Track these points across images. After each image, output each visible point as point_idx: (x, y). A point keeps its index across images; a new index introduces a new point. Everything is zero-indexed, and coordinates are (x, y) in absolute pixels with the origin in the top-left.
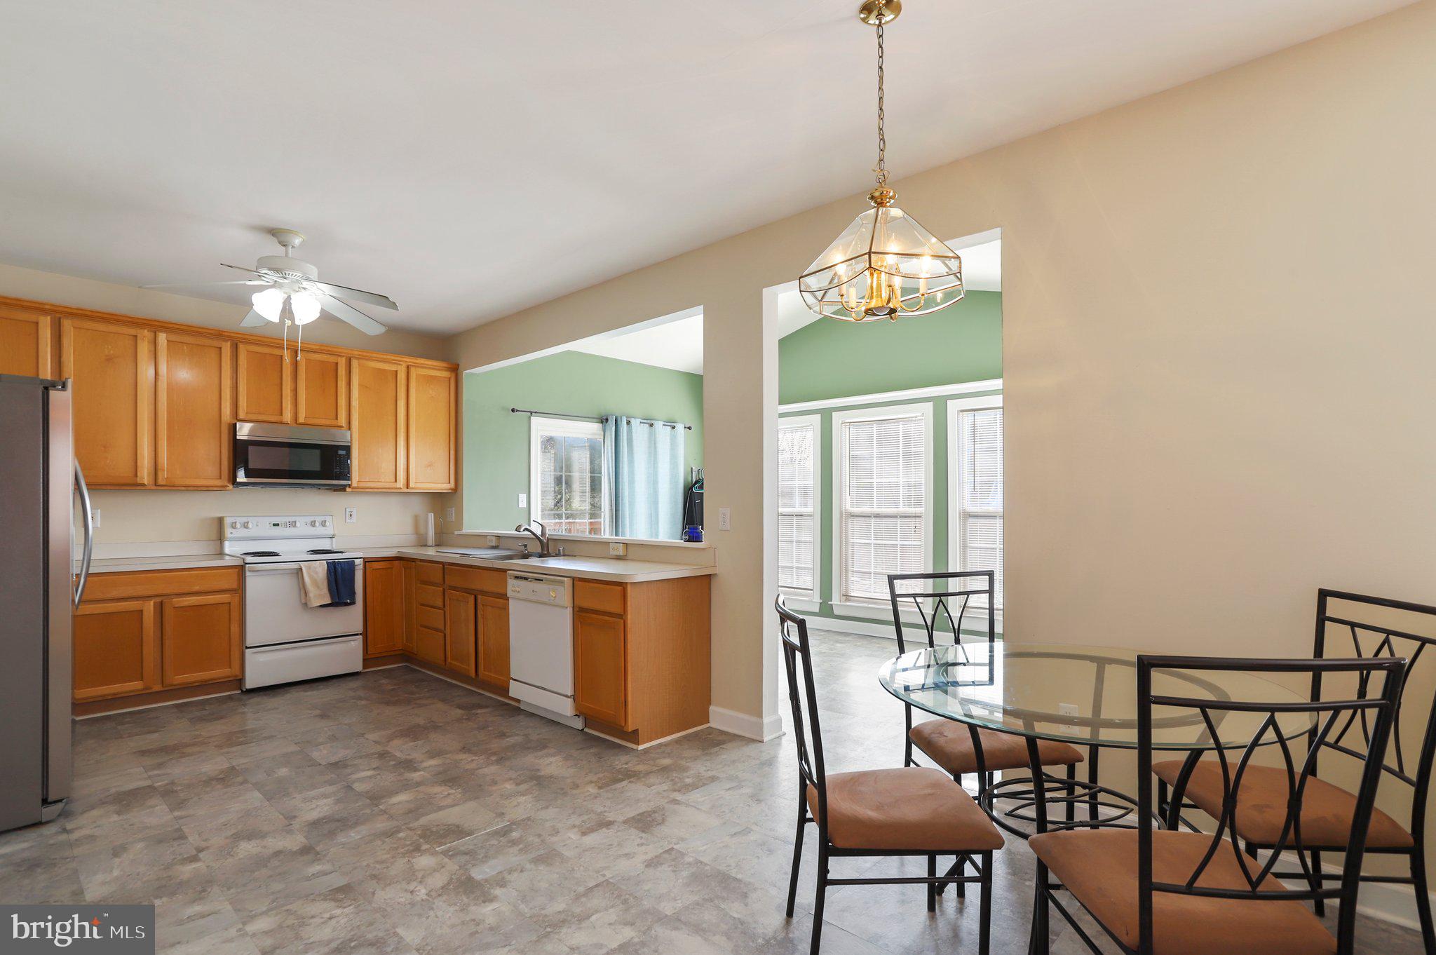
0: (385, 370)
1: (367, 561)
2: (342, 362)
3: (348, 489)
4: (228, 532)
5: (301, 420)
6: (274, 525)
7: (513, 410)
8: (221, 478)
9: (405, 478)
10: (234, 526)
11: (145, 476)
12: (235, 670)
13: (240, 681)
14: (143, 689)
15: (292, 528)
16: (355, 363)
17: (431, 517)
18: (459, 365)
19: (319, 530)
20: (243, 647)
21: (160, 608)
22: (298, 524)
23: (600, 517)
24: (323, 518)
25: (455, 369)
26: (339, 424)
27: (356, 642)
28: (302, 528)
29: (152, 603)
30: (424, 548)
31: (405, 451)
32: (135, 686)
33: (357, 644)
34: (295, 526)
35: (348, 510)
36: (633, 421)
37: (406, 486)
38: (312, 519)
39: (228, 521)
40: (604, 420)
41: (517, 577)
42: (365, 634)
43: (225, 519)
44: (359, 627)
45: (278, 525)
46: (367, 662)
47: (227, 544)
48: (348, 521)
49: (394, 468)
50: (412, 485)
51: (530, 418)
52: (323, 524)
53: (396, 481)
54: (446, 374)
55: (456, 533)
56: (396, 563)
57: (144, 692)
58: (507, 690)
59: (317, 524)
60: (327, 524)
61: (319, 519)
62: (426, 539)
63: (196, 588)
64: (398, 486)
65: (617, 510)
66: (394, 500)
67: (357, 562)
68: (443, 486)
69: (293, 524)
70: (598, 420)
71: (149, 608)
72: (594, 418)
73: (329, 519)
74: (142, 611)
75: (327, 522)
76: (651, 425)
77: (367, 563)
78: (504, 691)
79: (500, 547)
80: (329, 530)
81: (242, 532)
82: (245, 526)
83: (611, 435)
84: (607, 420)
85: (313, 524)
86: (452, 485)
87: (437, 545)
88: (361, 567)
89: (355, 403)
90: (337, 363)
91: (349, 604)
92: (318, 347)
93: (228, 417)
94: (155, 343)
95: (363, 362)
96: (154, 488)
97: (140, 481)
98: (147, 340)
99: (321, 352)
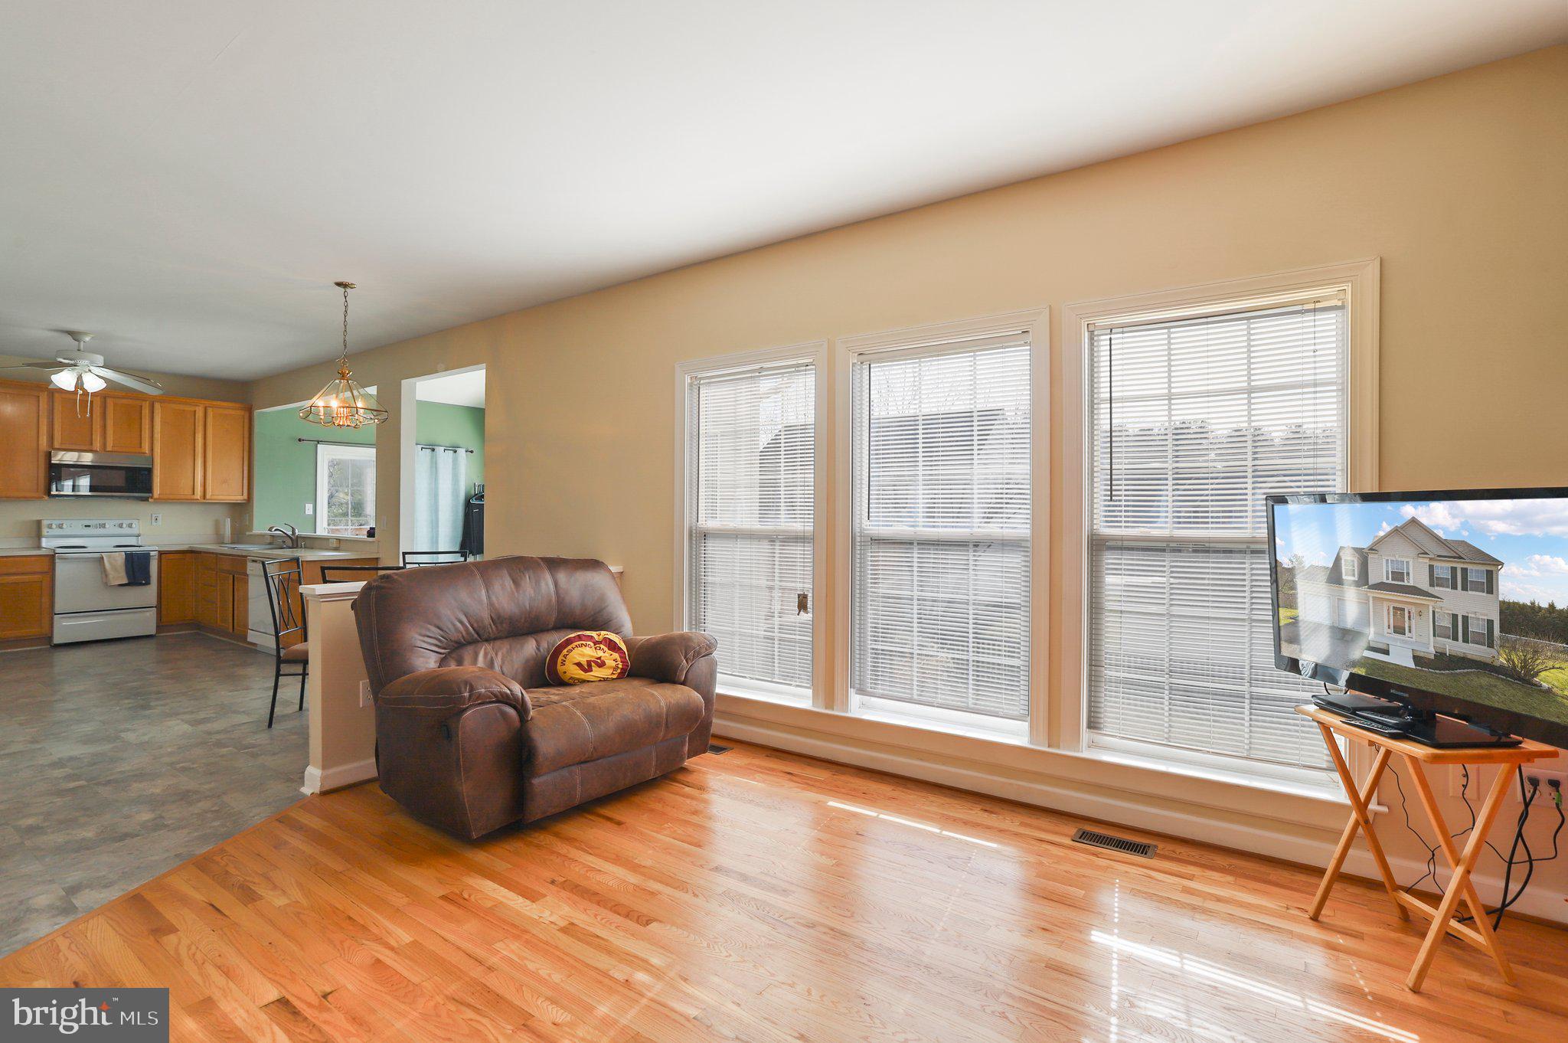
0: (184, 411)
1: (161, 553)
2: (146, 406)
3: (150, 500)
4: (45, 531)
5: (109, 448)
6: (86, 526)
7: (300, 440)
8: (38, 492)
9: (202, 491)
10: (50, 527)
12: (45, 630)
13: (49, 638)
15: (102, 529)
16: (157, 406)
17: (228, 522)
18: (252, 406)
19: (126, 530)
20: (52, 613)
22: (107, 526)
24: (129, 522)
25: (250, 411)
26: (143, 451)
27: (151, 613)
28: (111, 527)
30: (220, 545)
31: (203, 471)
33: (151, 614)
34: (104, 527)
35: (154, 516)
37: (202, 498)
38: (121, 522)
39: (47, 523)
42: (159, 607)
43: (43, 521)
44: (154, 602)
45: (89, 526)
46: (159, 628)
47: (43, 540)
48: (154, 524)
49: (192, 483)
50: (208, 497)
51: (317, 447)
52: (130, 526)
53: (194, 494)
54: (240, 413)
55: (247, 533)
56: (189, 555)
58: (245, 637)
59: (124, 526)
60: (134, 526)
61: (126, 522)
64: (195, 498)
66: (193, 508)
67: (152, 553)
68: (239, 498)
69: (103, 526)
73: (135, 522)
76: (433, 450)
77: (163, 555)
78: (244, 638)
80: (135, 531)
81: (56, 531)
82: (60, 526)
85: (121, 526)
86: (245, 496)
87: (232, 542)
88: (157, 557)
89: (157, 436)
90: (141, 406)
91: (144, 584)
92: (124, 395)
93: (45, 447)
95: (164, 405)
99: (127, 398)
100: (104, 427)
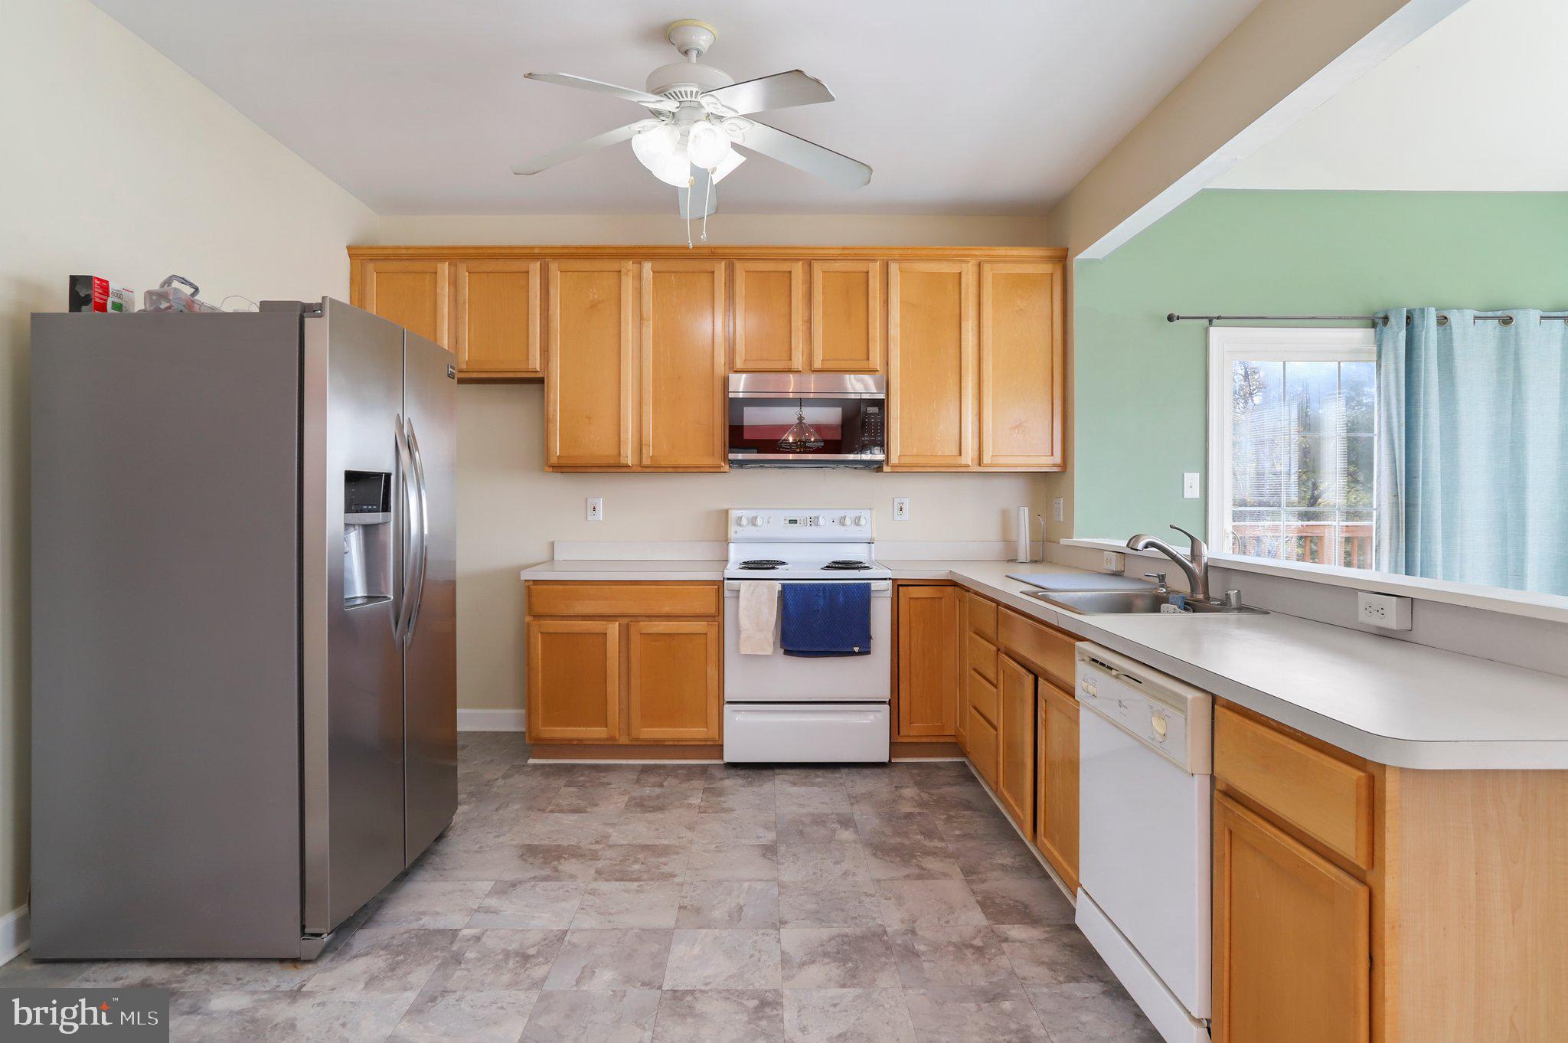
0: (941, 274)
1: (898, 585)
2: (875, 269)
3: (886, 469)
4: (733, 529)
5: (818, 363)
6: (791, 521)
7: (1170, 318)
8: (713, 455)
9: (976, 447)
10: (739, 524)
11: (629, 454)
12: (713, 733)
13: (718, 749)
14: (608, 739)
15: (813, 528)
16: (894, 268)
17: (1025, 514)
18: (1067, 250)
19: (851, 532)
20: (721, 702)
21: (625, 634)
22: (821, 521)
23: (1369, 516)
24: (856, 513)
25: (1062, 259)
26: (872, 366)
27: (878, 715)
28: (827, 528)
29: (617, 623)
30: (1011, 565)
31: (976, 403)
32: (597, 732)
33: (878, 719)
34: (817, 524)
35: (897, 501)
36: (1454, 317)
37: (976, 462)
38: (842, 513)
39: (734, 514)
40: (1378, 321)
41: (1093, 661)
42: (894, 703)
43: (730, 511)
44: (882, 689)
45: (795, 522)
46: (893, 745)
47: (732, 546)
48: (897, 517)
49: (957, 431)
50: (986, 460)
51: (1207, 331)
52: (857, 522)
53: (960, 455)
54: (1046, 268)
55: (1063, 541)
56: (950, 589)
57: (607, 743)
58: (1072, 906)
59: (848, 521)
60: (863, 522)
61: (851, 515)
62: (1016, 551)
63: (667, 609)
64: (964, 462)
65: (1410, 505)
66: (967, 484)
67: (882, 585)
68: (1045, 460)
69: (813, 521)
70: (1364, 322)
71: (613, 629)
72: (1357, 318)
73: (865, 514)
74: (606, 634)
75: (862, 519)
76: (1507, 320)
77: (900, 588)
79: (1125, 574)
80: (864, 533)
81: (748, 531)
82: (753, 522)
83: (1396, 349)
84: (1386, 319)
85: (842, 522)
86: (1057, 458)
87: (1034, 562)
88: (889, 594)
89: (895, 332)
90: (868, 273)
91: (860, 653)
92: (839, 252)
93: (723, 368)
94: (639, 277)
95: (906, 265)
96: (639, 469)
97: (623, 461)
98: (630, 274)
99: (844, 258)
100: (809, 322)
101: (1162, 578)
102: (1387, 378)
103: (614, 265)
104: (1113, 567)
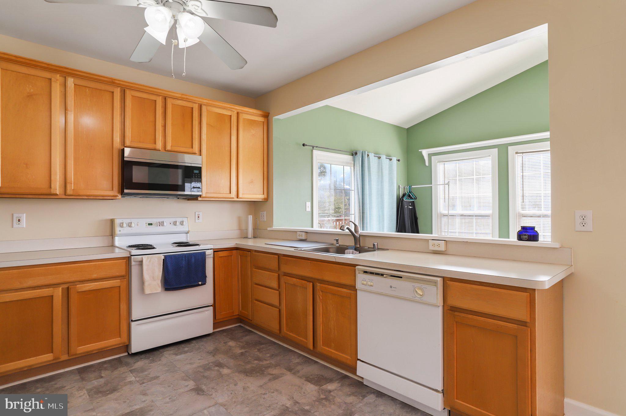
0: (224, 115)
2: (196, 107)
3: (199, 199)
4: (118, 230)
5: (169, 147)
6: (149, 224)
7: (304, 145)
8: (113, 190)
9: (236, 190)
10: (121, 225)
11: (57, 188)
12: (124, 339)
13: (127, 347)
14: (53, 360)
15: (161, 227)
16: (204, 108)
17: (250, 218)
18: (269, 113)
19: (179, 228)
20: (130, 321)
21: (67, 292)
22: (165, 224)
24: (181, 219)
25: (267, 116)
26: (194, 151)
27: (209, 312)
28: (168, 227)
29: (61, 288)
30: (245, 240)
31: (236, 171)
32: (47, 357)
33: (209, 314)
34: (163, 225)
35: (197, 213)
36: (370, 154)
37: (236, 196)
38: (174, 220)
39: (117, 222)
40: (354, 154)
41: (365, 272)
42: (214, 306)
43: (115, 220)
44: (210, 300)
45: (151, 224)
46: (215, 325)
47: (117, 239)
48: (197, 221)
49: (229, 183)
50: (240, 196)
51: (312, 151)
52: (182, 223)
53: (230, 193)
54: (261, 119)
55: (269, 229)
56: (234, 252)
57: (54, 362)
58: (355, 369)
59: (178, 223)
60: (184, 223)
61: (179, 220)
62: (247, 233)
63: (95, 276)
64: (232, 196)
65: (363, 213)
66: (227, 206)
67: (209, 252)
68: (259, 196)
69: (161, 224)
70: (350, 154)
71: (58, 293)
72: (346, 152)
73: (185, 220)
74: (52, 296)
75: (184, 222)
76: (379, 158)
77: (215, 252)
78: (353, 370)
80: (185, 228)
81: (126, 230)
82: (130, 225)
83: (359, 163)
84: (356, 153)
85: (175, 223)
86: (265, 196)
87: (255, 237)
88: (212, 256)
89: (204, 137)
90: (192, 108)
91: (202, 285)
92: (180, 96)
93: (118, 144)
94: (65, 85)
95: (209, 108)
96: (64, 197)
97: (53, 191)
98: (58, 82)
99: (182, 99)
100: (165, 126)
101: (337, 240)
102: (357, 172)
103: (47, 75)
104: (303, 238)
